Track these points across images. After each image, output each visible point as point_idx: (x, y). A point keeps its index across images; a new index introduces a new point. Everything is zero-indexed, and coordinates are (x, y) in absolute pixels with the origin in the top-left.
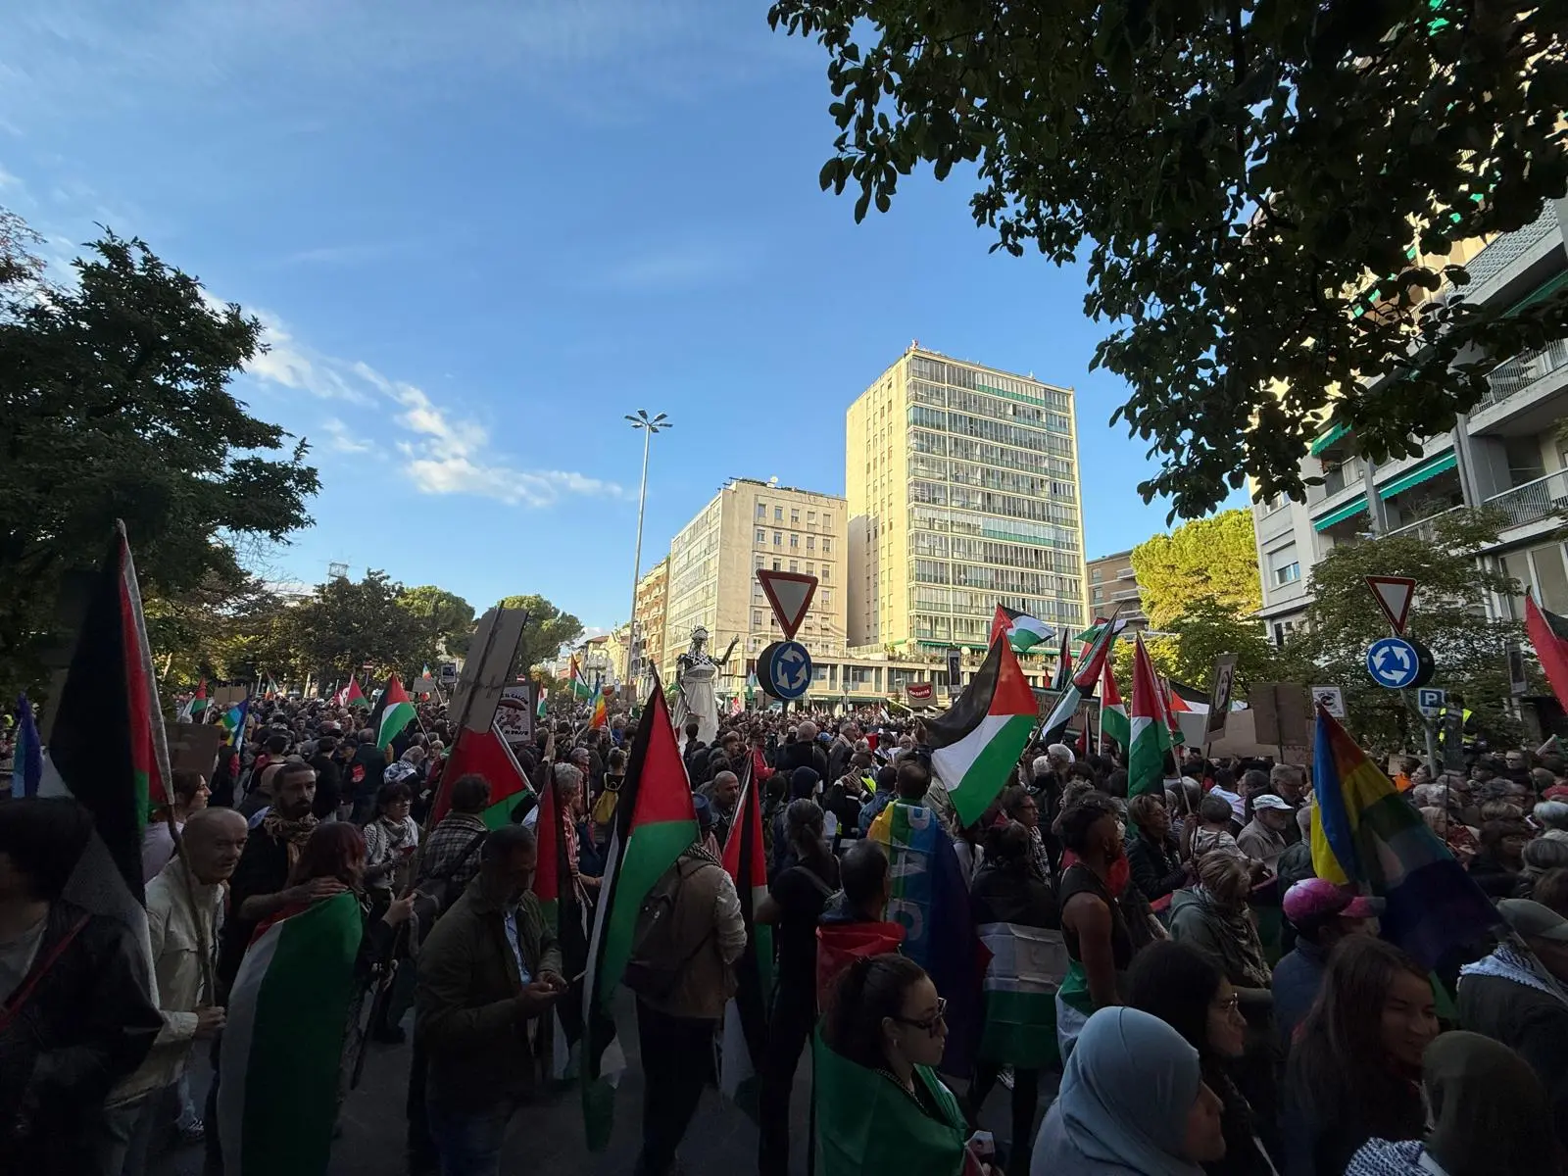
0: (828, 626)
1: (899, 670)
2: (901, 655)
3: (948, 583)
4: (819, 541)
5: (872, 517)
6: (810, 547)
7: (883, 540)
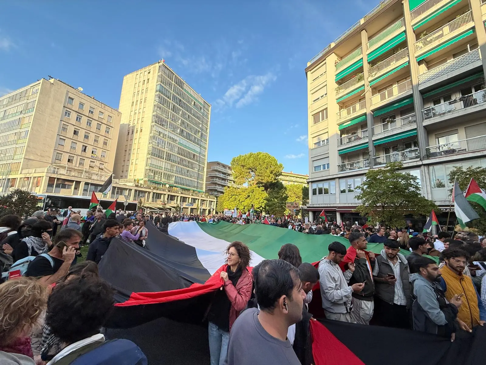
0: (103, 168)
1: (140, 191)
2: (141, 185)
3: (163, 159)
4: (103, 128)
5: (131, 125)
6: (98, 128)
7: (136, 136)
